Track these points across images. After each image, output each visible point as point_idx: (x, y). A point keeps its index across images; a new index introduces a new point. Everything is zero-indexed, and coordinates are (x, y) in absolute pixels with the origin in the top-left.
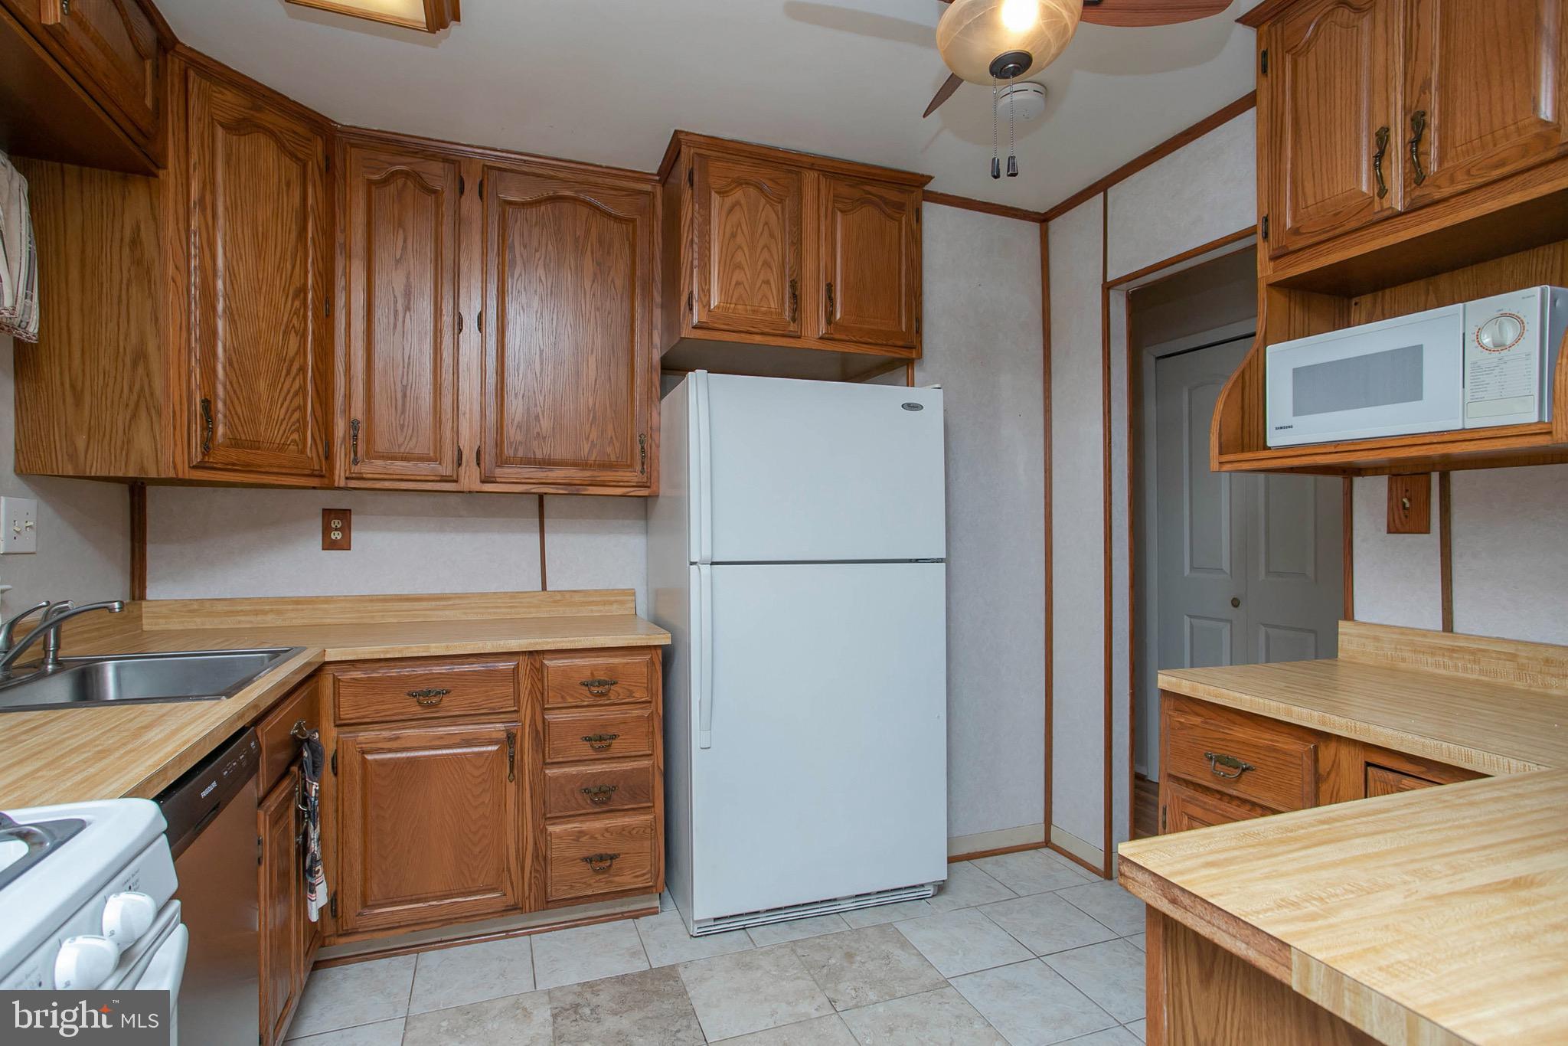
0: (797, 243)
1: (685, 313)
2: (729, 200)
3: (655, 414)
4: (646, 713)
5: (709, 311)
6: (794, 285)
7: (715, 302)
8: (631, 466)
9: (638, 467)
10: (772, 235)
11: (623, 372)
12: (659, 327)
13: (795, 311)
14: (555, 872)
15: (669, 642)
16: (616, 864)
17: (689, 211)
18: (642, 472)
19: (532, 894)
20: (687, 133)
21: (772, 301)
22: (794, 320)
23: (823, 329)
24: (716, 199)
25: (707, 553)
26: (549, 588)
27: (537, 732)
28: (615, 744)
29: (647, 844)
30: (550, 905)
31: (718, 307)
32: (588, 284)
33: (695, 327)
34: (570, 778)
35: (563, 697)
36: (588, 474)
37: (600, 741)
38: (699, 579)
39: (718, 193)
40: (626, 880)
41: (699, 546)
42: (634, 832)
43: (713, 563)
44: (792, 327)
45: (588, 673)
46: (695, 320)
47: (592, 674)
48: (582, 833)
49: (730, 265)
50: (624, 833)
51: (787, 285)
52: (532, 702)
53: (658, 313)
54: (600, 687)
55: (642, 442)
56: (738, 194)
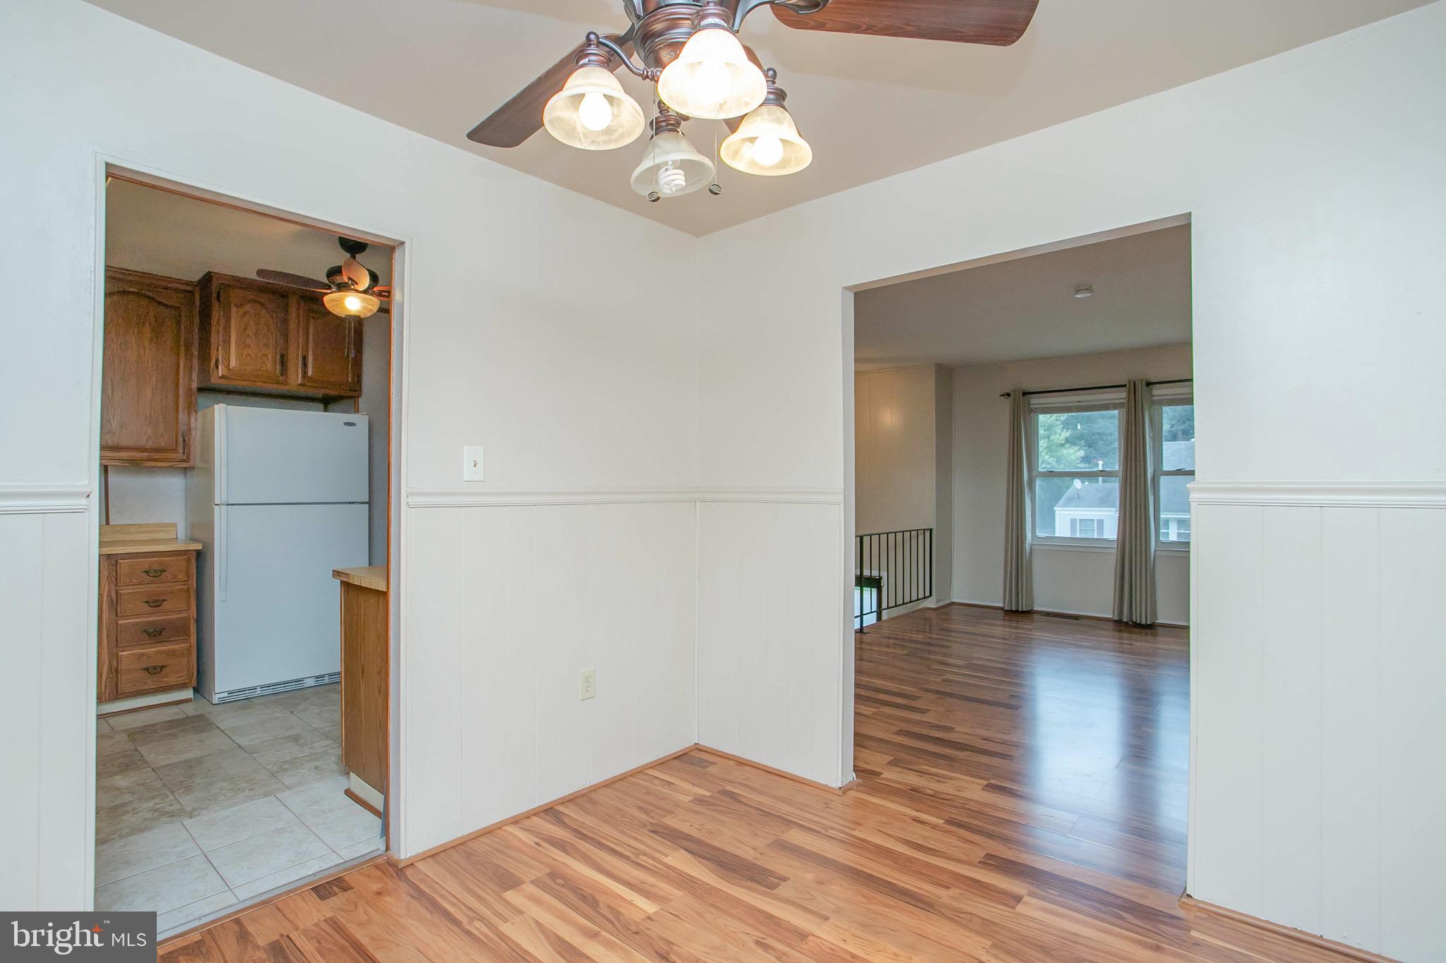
0: (285, 335)
1: (213, 370)
2: (242, 310)
3: (193, 419)
4: (185, 587)
5: (229, 369)
6: (282, 356)
7: (233, 364)
8: (176, 449)
9: (181, 450)
10: (269, 329)
11: (171, 396)
12: (197, 369)
13: (282, 370)
14: (123, 678)
15: (201, 548)
16: (165, 671)
17: (217, 314)
18: (184, 453)
19: (107, 691)
20: (216, 273)
21: (270, 365)
22: (282, 375)
23: (300, 381)
24: (234, 310)
25: (224, 499)
26: (111, 523)
27: (112, 601)
28: (164, 603)
29: (185, 660)
30: (119, 696)
31: (235, 367)
32: (147, 342)
33: (220, 377)
34: (134, 625)
35: (130, 579)
36: (146, 454)
37: (155, 603)
38: (220, 515)
39: (235, 306)
40: (172, 680)
41: (220, 495)
42: (177, 653)
43: (228, 505)
44: (281, 378)
45: (148, 566)
46: (220, 375)
47: (150, 566)
48: (141, 655)
49: (242, 345)
50: (172, 653)
51: (278, 357)
52: (109, 584)
53: (195, 362)
54: (156, 573)
55: (183, 436)
56: (248, 307)
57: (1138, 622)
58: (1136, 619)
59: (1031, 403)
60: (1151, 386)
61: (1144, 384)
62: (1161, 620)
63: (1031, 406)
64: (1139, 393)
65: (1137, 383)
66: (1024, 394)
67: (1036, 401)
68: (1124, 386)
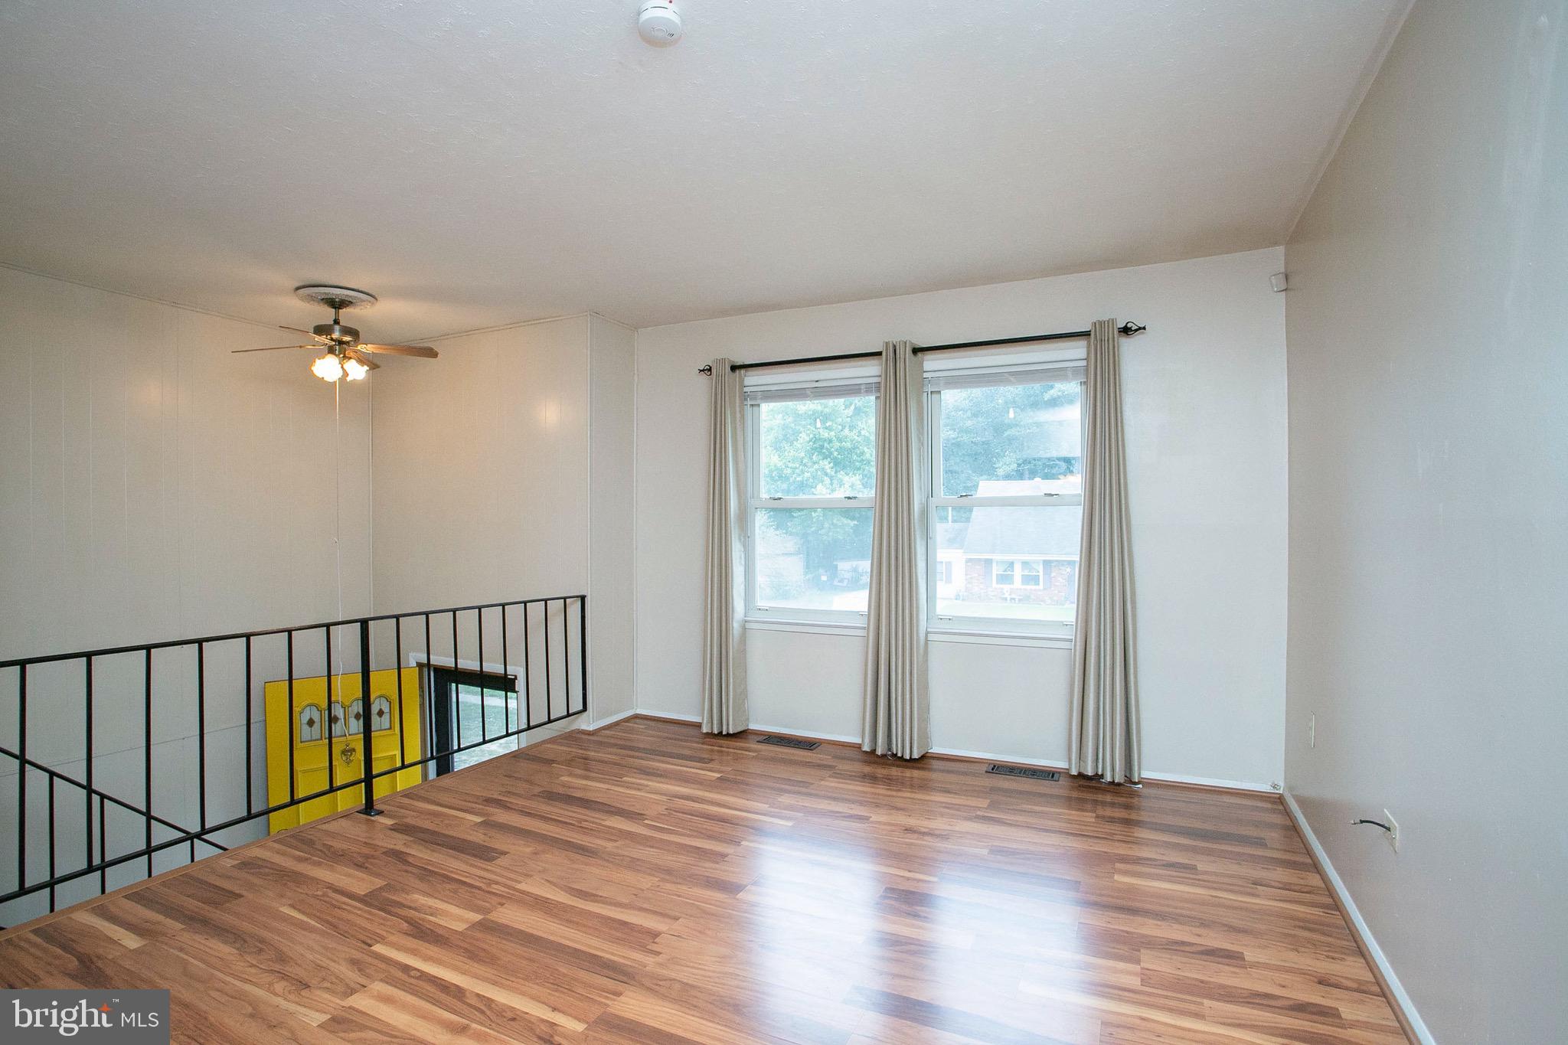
57: (899, 755)
58: (897, 750)
59: (746, 383)
60: (920, 355)
61: (909, 350)
62: (936, 749)
63: (745, 389)
64: (900, 365)
65: (898, 347)
66: (734, 368)
67: (754, 380)
68: (879, 354)
